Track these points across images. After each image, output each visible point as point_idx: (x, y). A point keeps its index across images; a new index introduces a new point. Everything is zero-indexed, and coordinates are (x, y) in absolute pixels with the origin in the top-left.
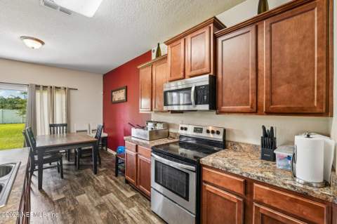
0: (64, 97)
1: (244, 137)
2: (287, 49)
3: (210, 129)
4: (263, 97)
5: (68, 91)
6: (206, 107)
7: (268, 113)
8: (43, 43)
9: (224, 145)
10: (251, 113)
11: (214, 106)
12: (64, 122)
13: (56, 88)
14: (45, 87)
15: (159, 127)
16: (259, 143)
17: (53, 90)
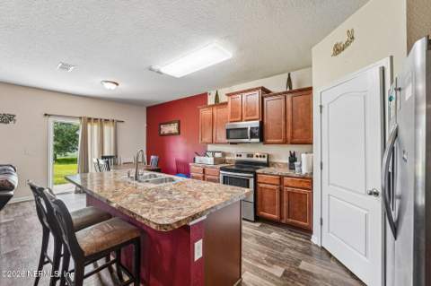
0: (112, 129)
1: (281, 159)
2: (299, 111)
3: (258, 154)
4: (289, 135)
5: (115, 123)
6: (258, 140)
7: (292, 143)
8: (117, 84)
9: (267, 165)
10: (283, 143)
11: (262, 140)
12: (112, 154)
13: (106, 120)
14: (96, 119)
15: (218, 155)
16: (288, 161)
17: (102, 122)
